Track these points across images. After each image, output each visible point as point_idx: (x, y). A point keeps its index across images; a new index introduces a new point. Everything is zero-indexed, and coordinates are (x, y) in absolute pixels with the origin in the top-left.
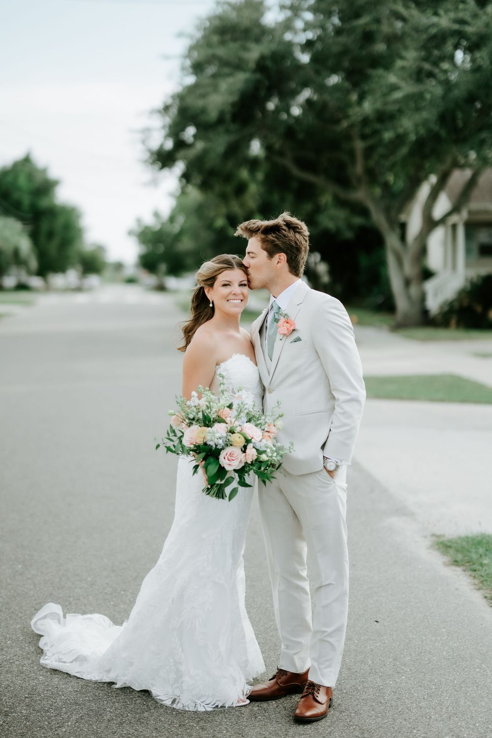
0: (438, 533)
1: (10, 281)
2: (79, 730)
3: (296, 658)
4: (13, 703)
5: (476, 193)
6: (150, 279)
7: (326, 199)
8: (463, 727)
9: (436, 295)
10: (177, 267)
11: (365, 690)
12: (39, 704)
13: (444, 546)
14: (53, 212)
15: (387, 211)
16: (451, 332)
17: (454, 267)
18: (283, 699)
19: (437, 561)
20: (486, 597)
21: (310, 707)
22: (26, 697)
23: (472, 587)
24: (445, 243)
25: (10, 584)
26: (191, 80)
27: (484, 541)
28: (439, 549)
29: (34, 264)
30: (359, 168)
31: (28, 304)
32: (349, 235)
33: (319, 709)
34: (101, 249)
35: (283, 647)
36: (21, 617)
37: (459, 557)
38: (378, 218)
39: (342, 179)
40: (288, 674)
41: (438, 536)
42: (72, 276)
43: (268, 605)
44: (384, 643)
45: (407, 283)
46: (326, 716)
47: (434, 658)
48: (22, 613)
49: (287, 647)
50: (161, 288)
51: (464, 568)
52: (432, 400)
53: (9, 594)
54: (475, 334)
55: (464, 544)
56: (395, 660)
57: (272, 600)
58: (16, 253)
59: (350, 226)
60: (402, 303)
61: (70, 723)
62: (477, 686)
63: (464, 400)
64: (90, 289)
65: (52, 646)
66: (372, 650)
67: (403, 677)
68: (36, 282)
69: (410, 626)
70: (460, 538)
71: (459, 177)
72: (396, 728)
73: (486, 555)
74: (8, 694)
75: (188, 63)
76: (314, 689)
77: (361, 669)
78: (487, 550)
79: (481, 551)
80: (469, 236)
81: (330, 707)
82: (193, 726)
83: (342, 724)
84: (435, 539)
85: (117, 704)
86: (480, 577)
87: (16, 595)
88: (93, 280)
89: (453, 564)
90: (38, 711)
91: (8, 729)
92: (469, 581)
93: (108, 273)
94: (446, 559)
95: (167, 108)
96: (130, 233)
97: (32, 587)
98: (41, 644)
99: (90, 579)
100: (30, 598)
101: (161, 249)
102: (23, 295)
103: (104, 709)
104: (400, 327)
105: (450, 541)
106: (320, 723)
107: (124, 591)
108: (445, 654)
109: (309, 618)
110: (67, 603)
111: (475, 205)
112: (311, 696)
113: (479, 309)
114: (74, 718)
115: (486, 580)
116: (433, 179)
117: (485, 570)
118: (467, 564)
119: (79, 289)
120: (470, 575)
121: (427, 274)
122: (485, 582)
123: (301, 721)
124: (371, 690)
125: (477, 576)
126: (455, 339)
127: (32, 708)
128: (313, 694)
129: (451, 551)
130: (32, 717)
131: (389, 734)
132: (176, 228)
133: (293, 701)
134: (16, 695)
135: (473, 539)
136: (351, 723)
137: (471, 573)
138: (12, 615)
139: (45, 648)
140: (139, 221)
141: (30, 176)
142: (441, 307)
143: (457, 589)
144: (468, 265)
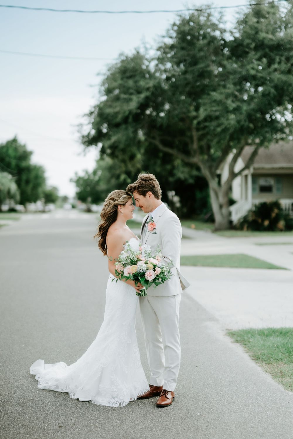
0: (229, 329)
1: (5, 207)
2: (57, 412)
3: (157, 379)
4: (25, 402)
5: (257, 158)
6: (83, 206)
7: (178, 162)
8: (234, 408)
9: (237, 213)
10: (97, 199)
11: (190, 394)
12: (38, 402)
13: (232, 334)
14: (29, 169)
15: (210, 168)
16: (245, 233)
17: (246, 198)
18: (151, 398)
19: (228, 341)
20: (250, 356)
21: (163, 401)
22: (31, 399)
23: (244, 352)
24: (241, 185)
25: (19, 353)
26: (104, 98)
27: (251, 331)
28: (229, 336)
29: (18, 197)
30: (195, 146)
31: (16, 219)
32: (191, 181)
33: (168, 402)
34: (55, 189)
35: (151, 374)
36: (26, 367)
37: (239, 339)
38: (205, 172)
39: (186, 151)
40: (154, 387)
41: (229, 330)
42: (39, 205)
43: (145, 361)
44: (200, 376)
45: (221, 207)
46: (171, 405)
47: (223, 381)
48: (26, 365)
49: (154, 374)
50: (89, 211)
51: (241, 343)
52: (231, 267)
53: (19, 357)
54: (257, 234)
55: (242, 333)
56: (205, 382)
57: (147, 358)
58: (9, 192)
59: (191, 177)
60: (218, 218)
61: (52, 409)
62: (242, 392)
63: (248, 267)
64: (49, 211)
65: (42, 378)
66: (194, 378)
67: (208, 389)
68: (19, 207)
69: (213, 369)
70: (240, 330)
71: (248, 150)
72: (203, 409)
73: (251, 338)
74: (22, 398)
75: (103, 88)
76: (165, 393)
77: (188, 386)
78: (252, 335)
79: (249, 335)
80: (254, 181)
81: (173, 401)
82: (110, 409)
83: (178, 408)
84: (227, 331)
85: (74, 401)
86: (248, 347)
87: (22, 358)
88: (51, 206)
89: (235, 342)
90: (37, 405)
91: (24, 412)
92: (242, 349)
93: (59, 202)
94: (232, 340)
95: (91, 113)
96: (71, 180)
97: (30, 354)
98: (36, 378)
99: (58, 351)
100: (29, 359)
101: (88, 189)
102: (13, 215)
103: (68, 404)
104: (217, 230)
105: (234, 332)
106: (168, 407)
107: (75, 355)
108: (228, 379)
109: (163, 361)
110: (48, 361)
111: (256, 165)
112: (164, 396)
113: (260, 221)
114: (54, 407)
115: (251, 349)
116: (235, 151)
117: (251, 344)
118: (242, 342)
119: (43, 212)
120: (243, 347)
121: (232, 202)
122: (250, 350)
123: (159, 406)
124: (192, 394)
125: (247, 347)
126: (246, 236)
127: (34, 404)
128: (165, 394)
129: (235, 336)
130: (35, 407)
131: (200, 411)
132: (97, 178)
133: (156, 399)
134: (26, 399)
135: (246, 331)
136: (183, 407)
137: (244, 345)
138: (21, 366)
139: (39, 380)
140: (76, 174)
141: (16, 149)
142: (239, 220)
143: (236, 353)
144: (253, 197)
